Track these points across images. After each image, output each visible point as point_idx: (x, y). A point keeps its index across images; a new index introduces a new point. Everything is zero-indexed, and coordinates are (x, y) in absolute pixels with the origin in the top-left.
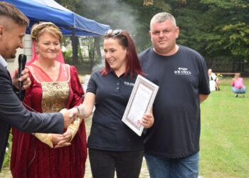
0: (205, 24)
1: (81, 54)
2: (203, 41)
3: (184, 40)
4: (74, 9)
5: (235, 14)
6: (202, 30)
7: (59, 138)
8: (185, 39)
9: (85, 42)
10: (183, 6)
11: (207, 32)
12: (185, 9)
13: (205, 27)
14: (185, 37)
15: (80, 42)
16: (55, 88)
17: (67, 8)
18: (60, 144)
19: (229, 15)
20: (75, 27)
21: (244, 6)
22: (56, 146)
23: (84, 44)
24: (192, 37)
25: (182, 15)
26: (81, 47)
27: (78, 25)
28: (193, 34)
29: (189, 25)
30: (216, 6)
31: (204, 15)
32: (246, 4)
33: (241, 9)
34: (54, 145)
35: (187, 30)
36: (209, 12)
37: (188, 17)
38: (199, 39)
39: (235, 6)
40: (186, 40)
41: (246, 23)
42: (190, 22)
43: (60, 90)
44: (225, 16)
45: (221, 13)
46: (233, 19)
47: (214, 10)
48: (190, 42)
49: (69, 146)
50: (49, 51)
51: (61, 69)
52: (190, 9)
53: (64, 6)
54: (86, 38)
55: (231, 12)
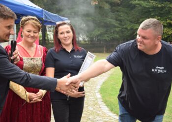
0: (133, 18)
1: (48, 38)
2: (132, 29)
3: (119, 29)
4: (43, 7)
5: (154, 11)
6: (131, 22)
7: (34, 96)
8: (120, 27)
9: (51, 29)
10: (118, 5)
11: (135, 23)
12: (119, 8)
13: (134, 20)
14: (119, 26)
15: (47, 29)
16: (32, 62)
17: (38, 6)
18: (34, 101)
19: (149, 11)
20: (44, 19)
21: (159, 6)
22: (31, 102)
23: (50, 31)
24: (124, 26)
25: (118, 11)
26: (48, 33)
27: (46, 17)
28: (125, 24)
29: (122, 18)
30: (140, 5)
31: (133, 11)
32: (160, 4)
33: (157, 7)
34: (30, 101)
35: (121, 22)
36: (136, 9)
37: (121, 13)
38: (129, 28)
39: (153, 6)
40: (120, 29)
41: (161, 17)
42: (123, 16)
43: (36, 63)
44: (147, 12)
45: (144, 10)
46: (152, 14)
47: (139, 8)
48: (123, 30)
49: (41, 102)
50: (29, 36)
51: (37, 48)
52: (123, 7)
53: (36, 4)
54: (51, 27)
55: (151, 10)
